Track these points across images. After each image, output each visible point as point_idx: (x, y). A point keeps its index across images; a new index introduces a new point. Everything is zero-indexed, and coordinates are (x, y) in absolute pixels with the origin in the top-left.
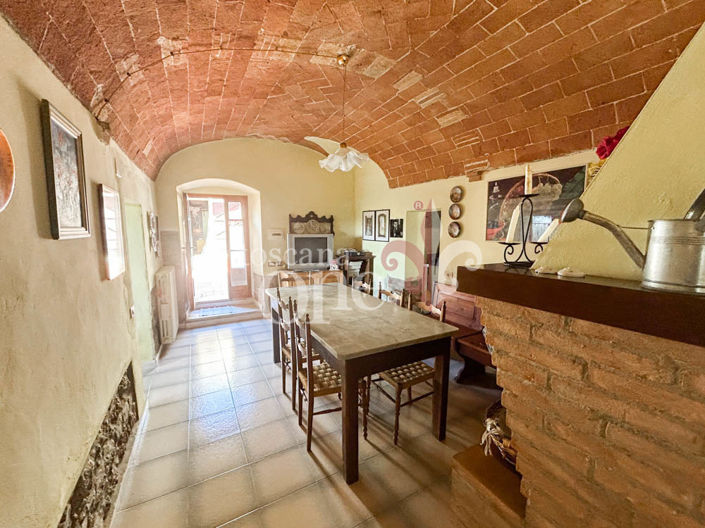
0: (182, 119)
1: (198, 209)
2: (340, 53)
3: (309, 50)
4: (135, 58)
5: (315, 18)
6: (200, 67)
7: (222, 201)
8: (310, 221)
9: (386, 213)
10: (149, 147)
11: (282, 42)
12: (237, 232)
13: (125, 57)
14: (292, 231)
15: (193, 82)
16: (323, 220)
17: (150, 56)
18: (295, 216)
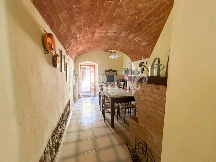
0: (81, 48)
1: (84, 69)
2: (114, 32)
3: (107, 33)
4: (73, 40)
5: (107, 27)
6: (85, 39)
7: (89, 67)
8: (110, 71)
9: (130, 69)
10: (74, 55)
11: (101, 32)
12: (93, 74)
13: (72, 40)
14: (106, 74)
15: (83, 41)
16: (114, 71)
17: (76, 38)
18: (106, 70)
